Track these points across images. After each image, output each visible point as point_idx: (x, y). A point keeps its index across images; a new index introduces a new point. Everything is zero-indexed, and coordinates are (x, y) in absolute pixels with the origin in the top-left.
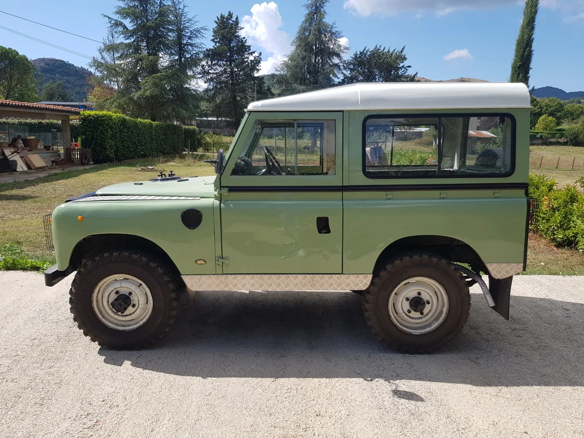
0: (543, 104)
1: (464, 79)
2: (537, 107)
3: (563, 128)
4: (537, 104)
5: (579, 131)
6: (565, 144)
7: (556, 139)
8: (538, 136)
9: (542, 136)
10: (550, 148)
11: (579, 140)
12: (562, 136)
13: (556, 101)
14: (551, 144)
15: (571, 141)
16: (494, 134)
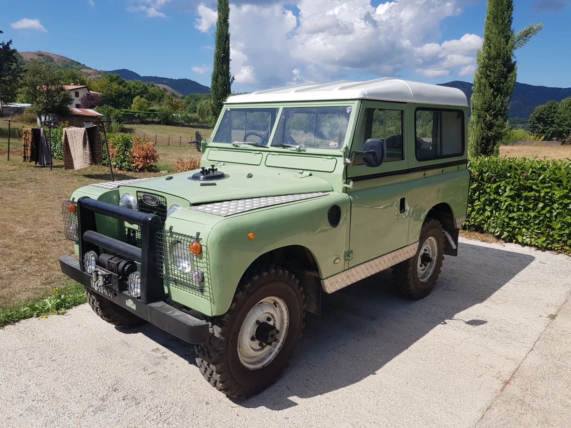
0: (131, 86)
1: (42, 53)
2: (127, 88)
3: (155, 109)
4: (126, 85)
5: (169, 112)
6: (159, 123)
7: (152, 119)
8: (136, 115)
9: (139, 115)
10: (148, 126)
11: (169, 120)
12: (155, 116)
13: (141, 84)
14: (147, 123)
15: (163, 120)
16: (100, 112)
